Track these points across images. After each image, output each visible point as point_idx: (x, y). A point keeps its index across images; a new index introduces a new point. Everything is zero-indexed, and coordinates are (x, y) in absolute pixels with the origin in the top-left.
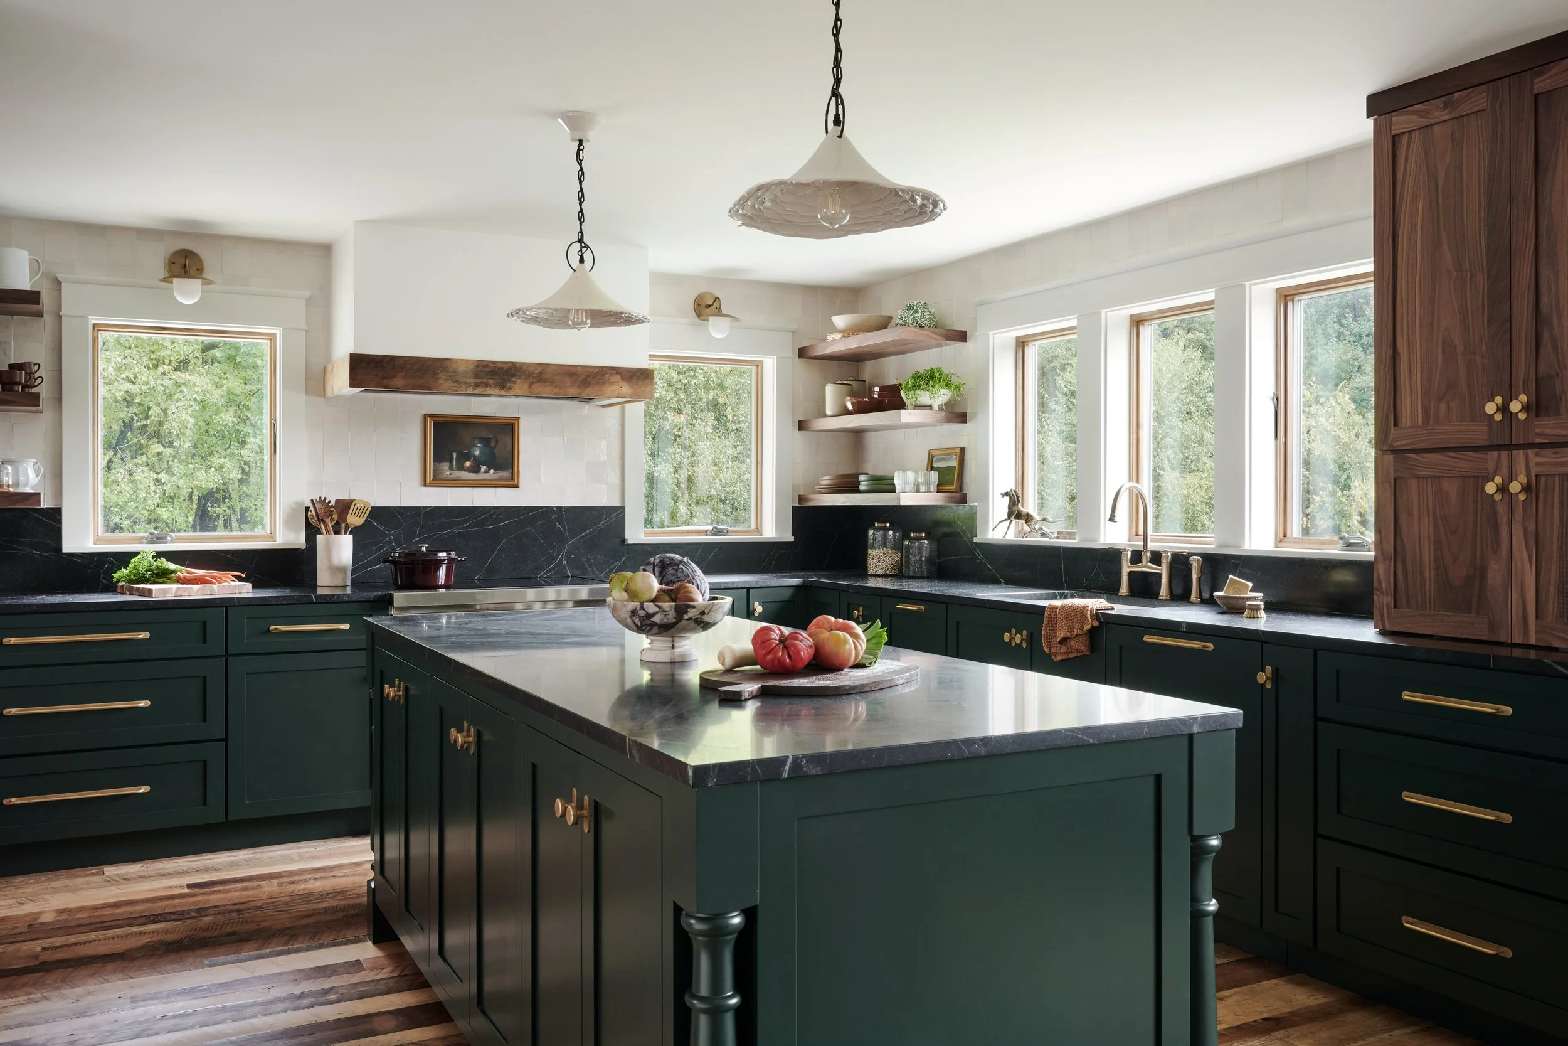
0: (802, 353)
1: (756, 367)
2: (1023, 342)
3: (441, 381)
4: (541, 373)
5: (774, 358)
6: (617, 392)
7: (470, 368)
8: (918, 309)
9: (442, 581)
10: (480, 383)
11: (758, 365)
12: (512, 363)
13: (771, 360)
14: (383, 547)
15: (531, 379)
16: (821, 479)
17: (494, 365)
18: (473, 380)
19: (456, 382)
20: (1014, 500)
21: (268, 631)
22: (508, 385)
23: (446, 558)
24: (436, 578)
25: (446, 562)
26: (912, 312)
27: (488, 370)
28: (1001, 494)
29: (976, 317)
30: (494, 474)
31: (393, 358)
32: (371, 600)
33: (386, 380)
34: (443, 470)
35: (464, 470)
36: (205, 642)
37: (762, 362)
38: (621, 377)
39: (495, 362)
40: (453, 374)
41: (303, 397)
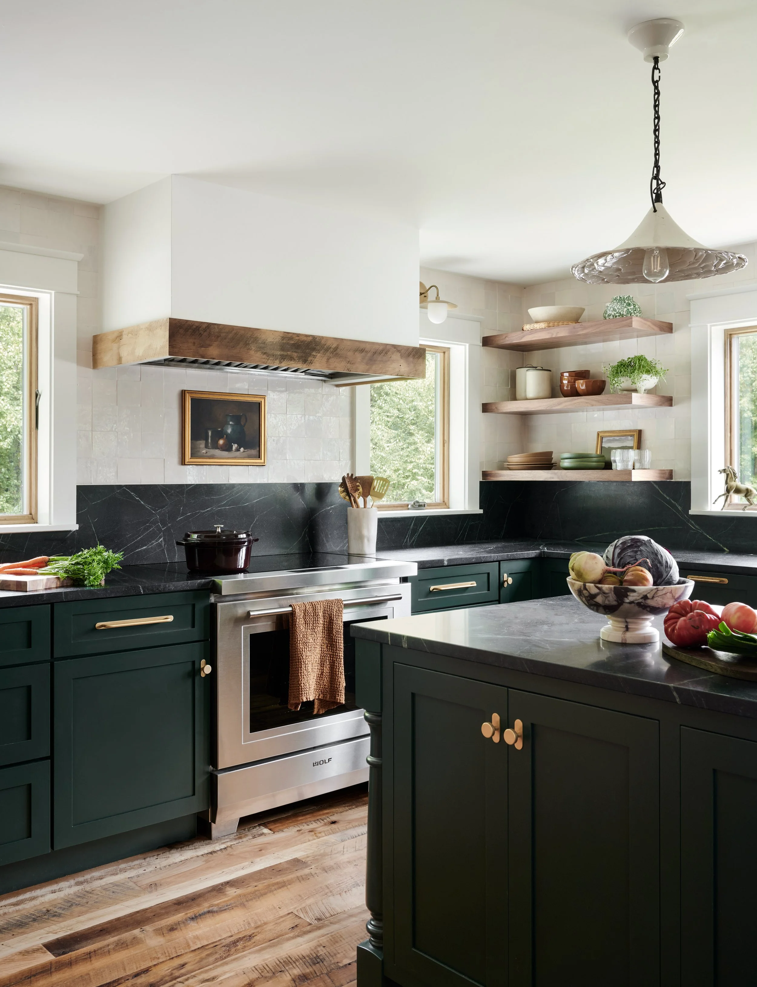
0: (487, 342)
1: (442, 354)
2: (730, 335)
3: (252, 352)
4: (336, 349)
5: (465, 345)
6: (397, 370)
7: (277, 340)
8: (630, 302)
9: (241, 563)
10: (286, 356)
11: (445, 352)
12: (314, 337)
13: (462, 348)
14: (150, 527)
15: (328, 354)
16: (508, 457)
17: (297, 338)
18: (279, 353)
19: (265, 353)
20: (729, 475)
21: (94, 629)
22: (310, 359)
23: (246, 540)
24: (236, 560)
25: (246, 544)
26: (625, 304)
27: (293, 342)
28: (719, 471)
29: (690, 310)
30: (244, 452)
31: (209, 326)
32: (195, 588)
33: (203, 349)
34: (200, 448)
35: (218, 448)
36: (29, 645)
37: (449, 349)
38: (401, 355)
39: (298, 335)
40: (261, 345)
41: (73, 367)
